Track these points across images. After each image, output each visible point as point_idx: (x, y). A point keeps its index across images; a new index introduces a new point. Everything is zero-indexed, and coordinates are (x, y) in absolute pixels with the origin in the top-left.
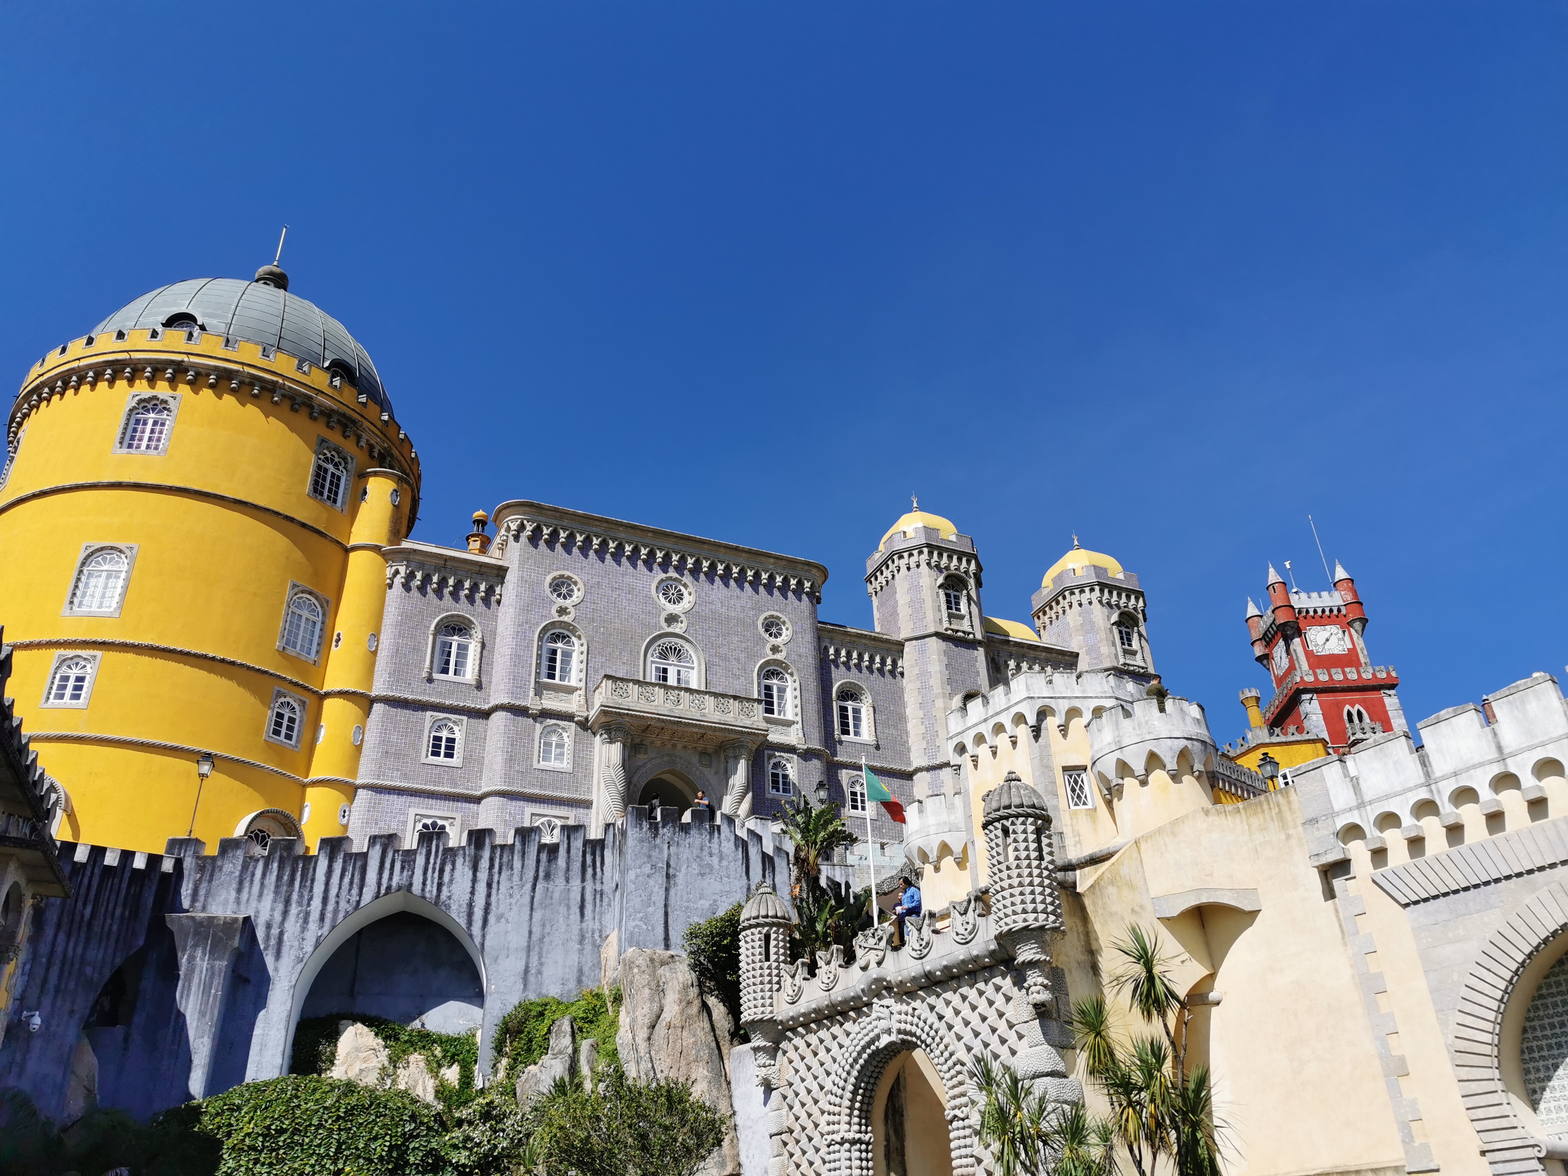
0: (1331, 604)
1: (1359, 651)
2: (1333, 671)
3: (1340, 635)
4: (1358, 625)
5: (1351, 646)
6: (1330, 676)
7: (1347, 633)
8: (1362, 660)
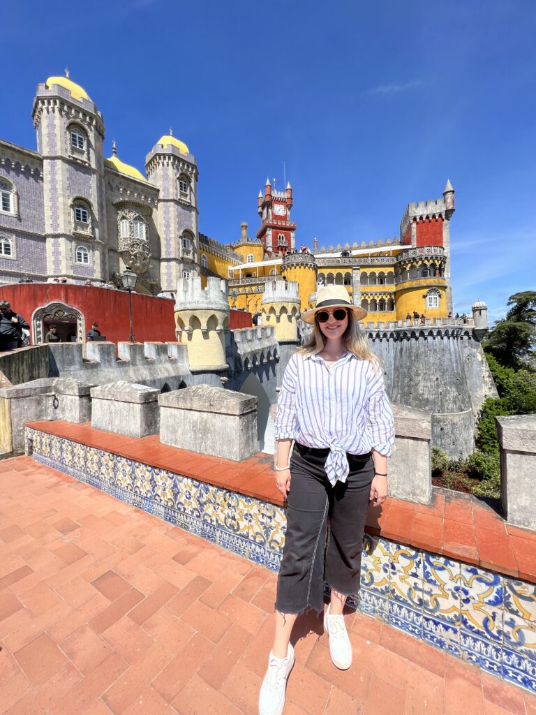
0: (283, 197)
1: (288, 216)
2: (278, 221)
4: (289, 206)
5: (285, 213)
7: (285, 209)
8: (288, 219)
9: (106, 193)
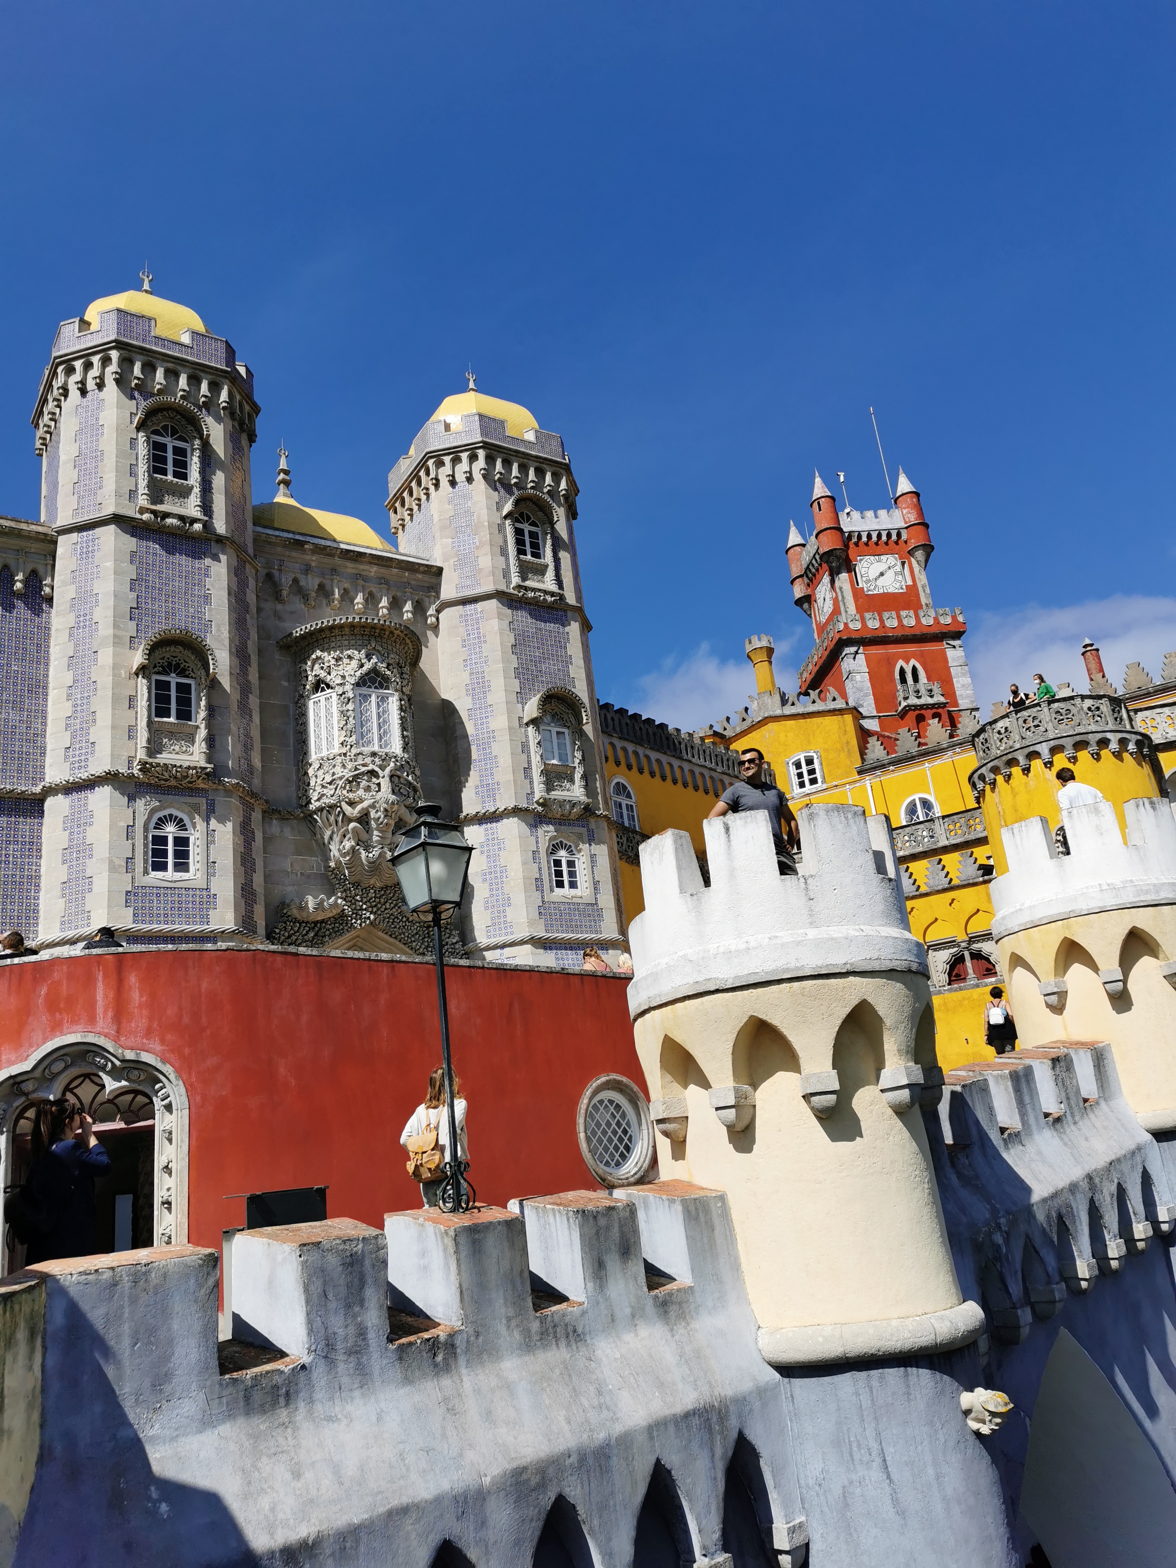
0: (890, 527)
1: (920, 589)
2: (886, 615)
3: (898, 568)
4: (920, 554)
5: (910, 583)
6: (882, 621)
7: (906, 566)
8: (924, 600)
9: (259, 610)
